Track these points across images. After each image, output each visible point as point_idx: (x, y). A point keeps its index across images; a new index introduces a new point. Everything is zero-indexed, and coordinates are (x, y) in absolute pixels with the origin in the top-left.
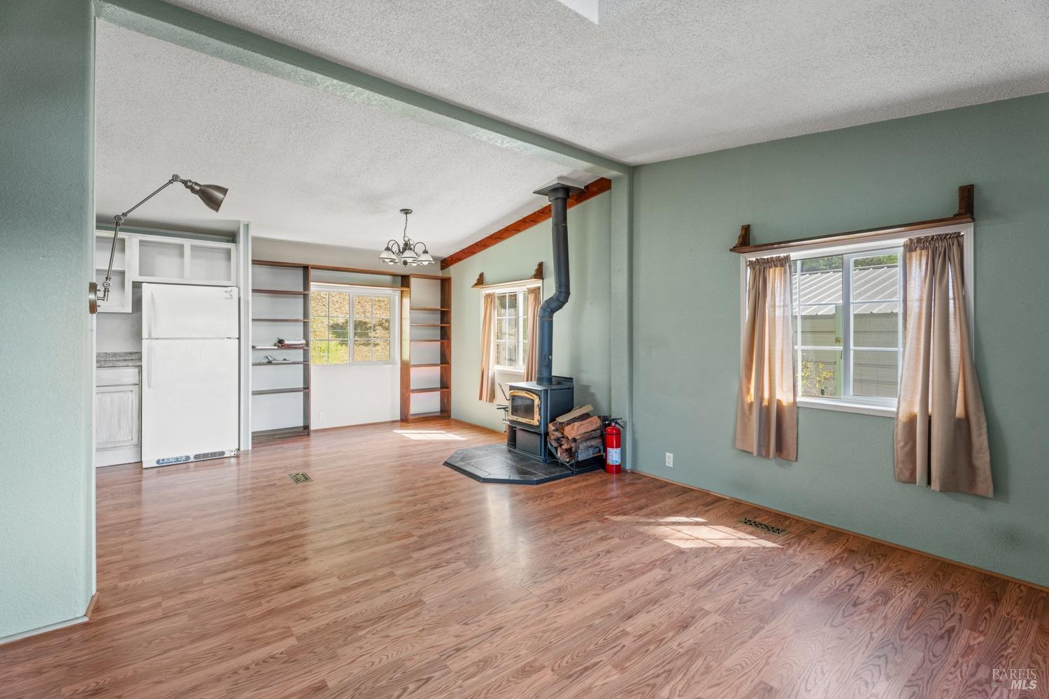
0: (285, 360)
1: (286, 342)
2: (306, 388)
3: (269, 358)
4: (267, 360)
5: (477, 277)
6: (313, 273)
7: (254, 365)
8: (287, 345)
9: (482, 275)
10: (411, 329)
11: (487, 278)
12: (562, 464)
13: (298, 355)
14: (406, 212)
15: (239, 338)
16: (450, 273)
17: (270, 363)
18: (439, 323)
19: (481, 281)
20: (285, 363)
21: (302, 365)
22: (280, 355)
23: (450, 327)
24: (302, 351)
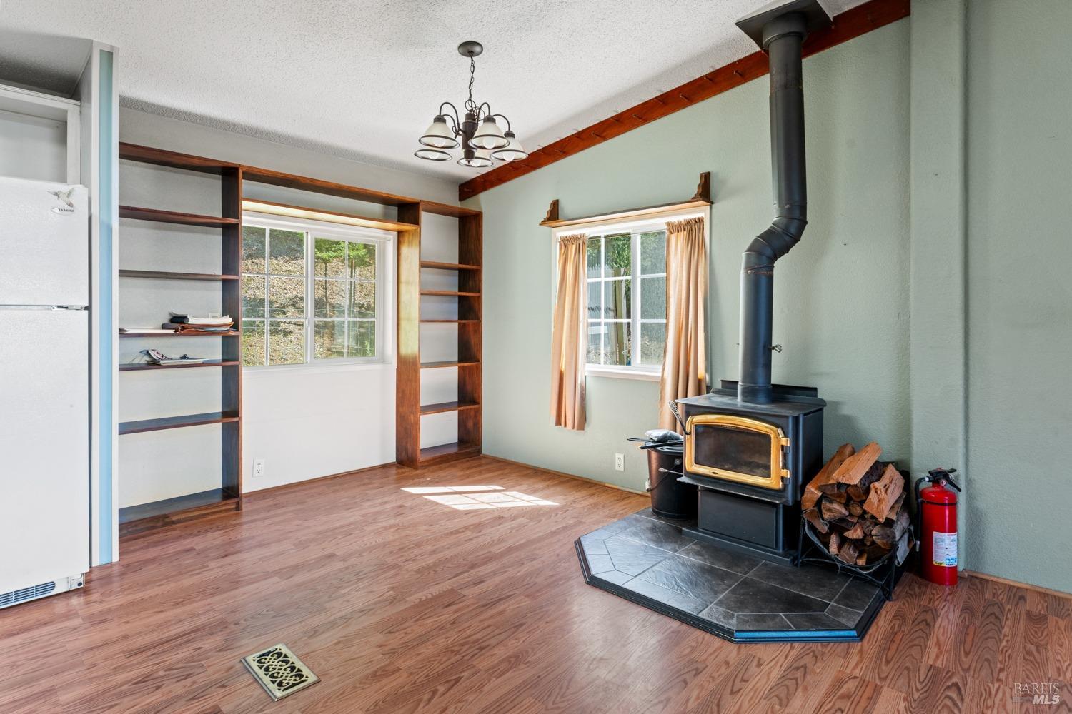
0: (184, 357)
1: (192, 321)
2: (231, 412)
3: (153, 354)
4: (147, 358)
5: (548, 208)
6: (246, 186)
7: (123, 368)
8: (193, 326)
9: (555, 204)
10: (420, 300)
11: (566, 208)
12: (844, 569)
13: (212, 348)
14: (469, 49)
15: (89, 308)
16: (478, 204)
17: (153, 364)
18: (455, 290)
19: (554, 214)
20: (185, 363)
21: (219, 368)
22: (173, 348)
23: (480, 298)
24: (218, 341)
